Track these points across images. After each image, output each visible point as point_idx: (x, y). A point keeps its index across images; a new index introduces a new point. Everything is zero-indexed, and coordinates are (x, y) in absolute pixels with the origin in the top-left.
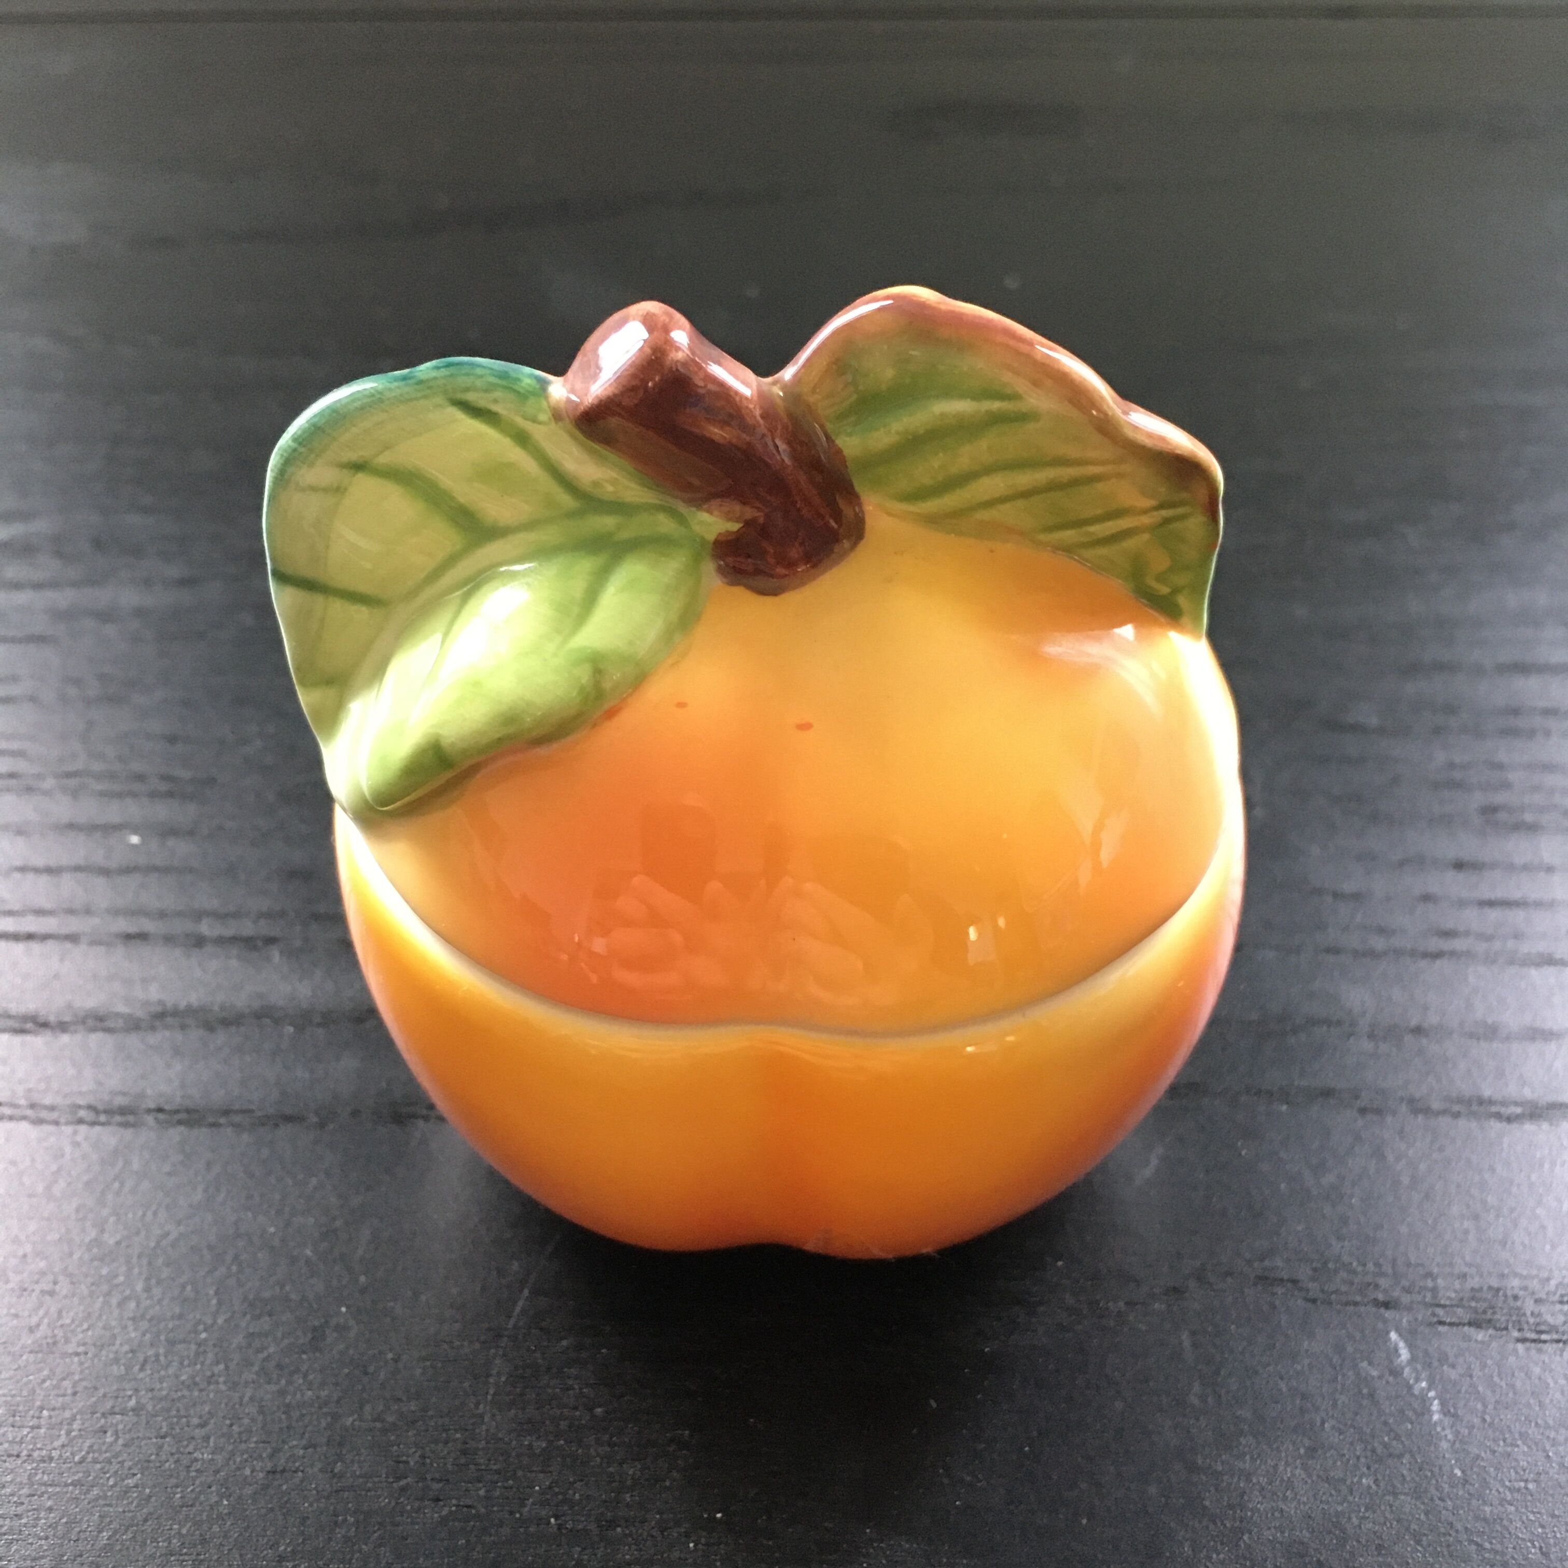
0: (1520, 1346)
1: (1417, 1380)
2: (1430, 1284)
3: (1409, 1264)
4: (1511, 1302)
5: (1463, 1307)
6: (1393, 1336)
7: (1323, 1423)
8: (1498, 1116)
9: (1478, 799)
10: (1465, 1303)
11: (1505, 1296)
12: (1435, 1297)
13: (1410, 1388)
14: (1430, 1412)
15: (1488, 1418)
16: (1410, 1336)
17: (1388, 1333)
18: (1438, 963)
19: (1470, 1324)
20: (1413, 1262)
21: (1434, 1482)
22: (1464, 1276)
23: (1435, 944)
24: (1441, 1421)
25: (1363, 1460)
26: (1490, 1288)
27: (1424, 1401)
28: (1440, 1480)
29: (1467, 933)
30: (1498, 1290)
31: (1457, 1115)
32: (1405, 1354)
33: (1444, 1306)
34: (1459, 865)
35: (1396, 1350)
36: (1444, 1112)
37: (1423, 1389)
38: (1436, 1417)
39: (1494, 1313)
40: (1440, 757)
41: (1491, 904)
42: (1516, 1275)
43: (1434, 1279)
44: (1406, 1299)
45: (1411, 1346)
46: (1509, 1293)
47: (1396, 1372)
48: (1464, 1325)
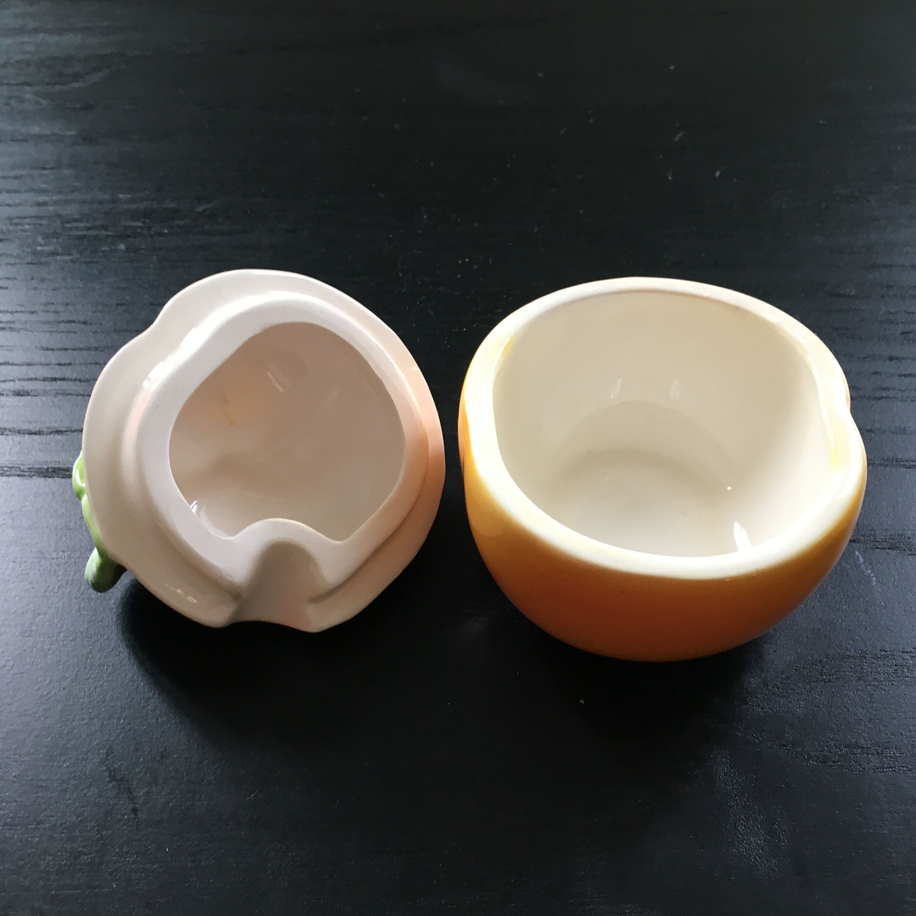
0: (910, 558)
1: (867, 569)
2: (873, 533)
3: (864, 525)
4: (908, 541)
5: (887, 542)
6: (857, 553)
7: (827, 585)
8: (905, 466)
9: (901, 328)
10: (888, 540)
11: (905, 537)
12: (875, 538)
13: (863, 572)
14: (871, 581)
15: (896, 583)
16: (864, 553)
17: (855, 552)
18: (880, 402)
19: (889, 549)
20: (866, 524)
21: (873, 607)
22: (886, 530)
23: (879, 394)
24: (876, 585)
25: (843, 599)
26: (899, 535)
27: (869, 577)
28: (875, 607)
29: (894, 389)
30: (902, 535)
31: (886, 466)
32: (861, 560)
33: (878, 542)
34: (891, 359)
35: (858, 558)
36: (881, 465)
37: (869, 573)
38: (874, 583)
39: (900, 544)
40: (884, 309)
41: (905, 376)
42: (910, 529)
43: (875, 531)
44: (862, 539)
45: (864, 558)
46: (906, 536)
47: (858, 566)
48: (886, 549)
